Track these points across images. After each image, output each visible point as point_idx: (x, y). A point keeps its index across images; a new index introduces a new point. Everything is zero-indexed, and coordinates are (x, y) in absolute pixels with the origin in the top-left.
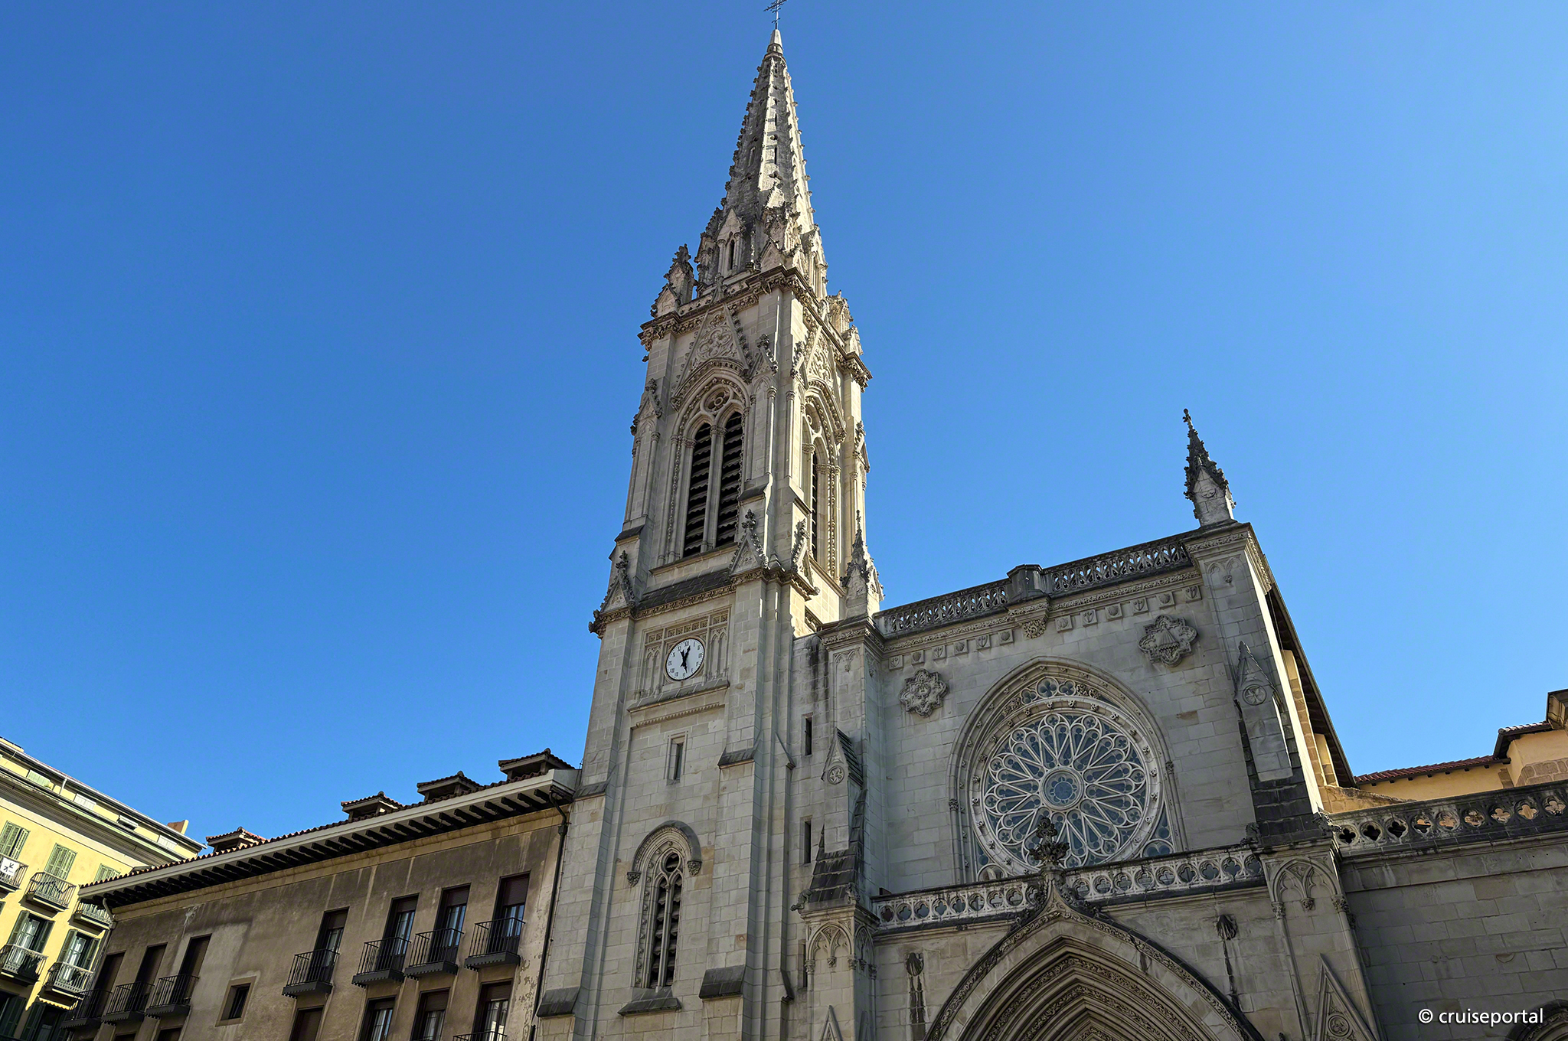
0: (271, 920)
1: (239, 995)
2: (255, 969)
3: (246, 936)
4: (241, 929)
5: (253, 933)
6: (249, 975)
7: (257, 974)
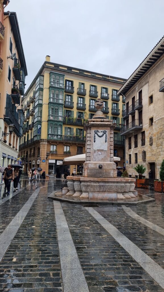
0: (153, 79)
1: (151, 98)
2: (153, 91)
3: (149, 86)
4: (147, 85)
5: (150, 84)
6: (152, 93)
7: (153, 92)
